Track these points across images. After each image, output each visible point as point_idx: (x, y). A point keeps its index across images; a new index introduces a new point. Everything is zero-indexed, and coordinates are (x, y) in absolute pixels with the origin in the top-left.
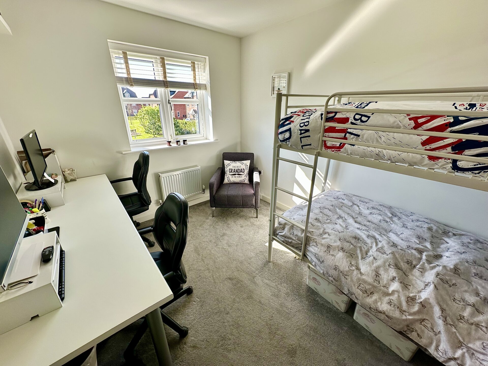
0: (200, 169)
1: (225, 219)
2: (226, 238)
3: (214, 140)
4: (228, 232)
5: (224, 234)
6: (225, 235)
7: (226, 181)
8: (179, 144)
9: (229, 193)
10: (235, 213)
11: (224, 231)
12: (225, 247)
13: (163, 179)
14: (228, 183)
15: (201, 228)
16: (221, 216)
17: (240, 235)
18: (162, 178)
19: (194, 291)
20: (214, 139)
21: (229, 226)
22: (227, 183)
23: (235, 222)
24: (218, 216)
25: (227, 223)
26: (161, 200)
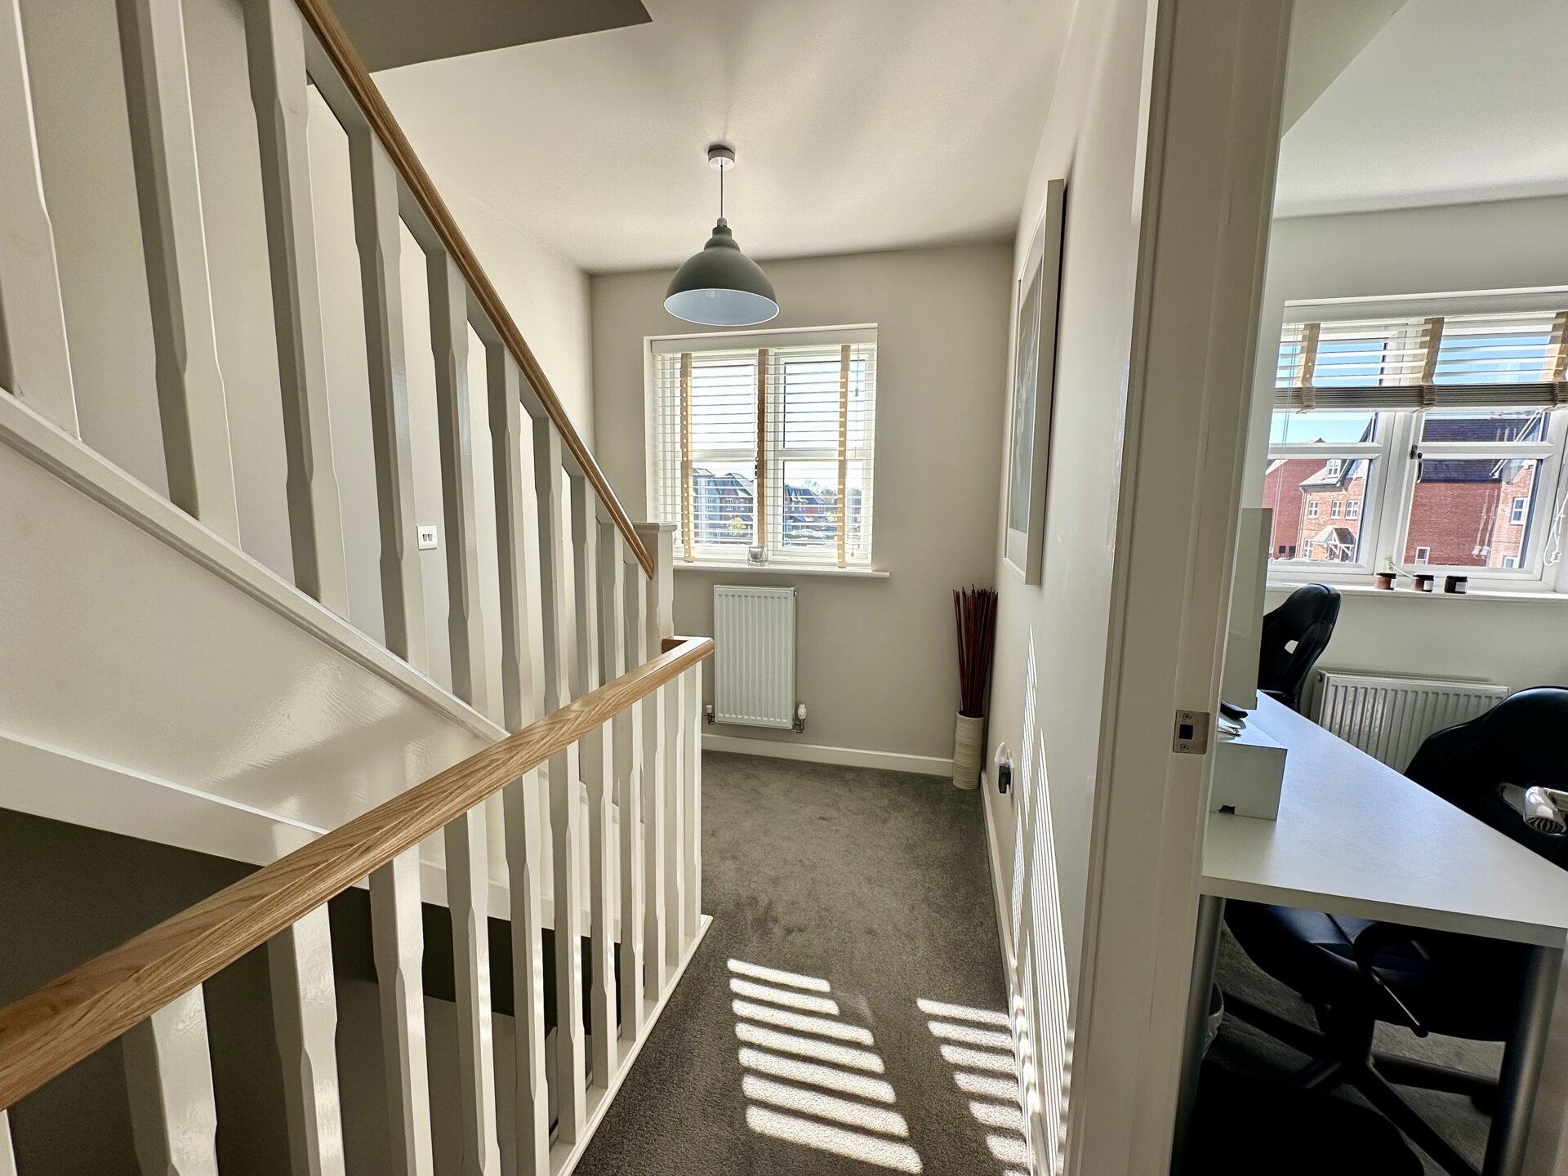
8: (1423, 589)
13: (1331, 690)
18: (1331, 687)
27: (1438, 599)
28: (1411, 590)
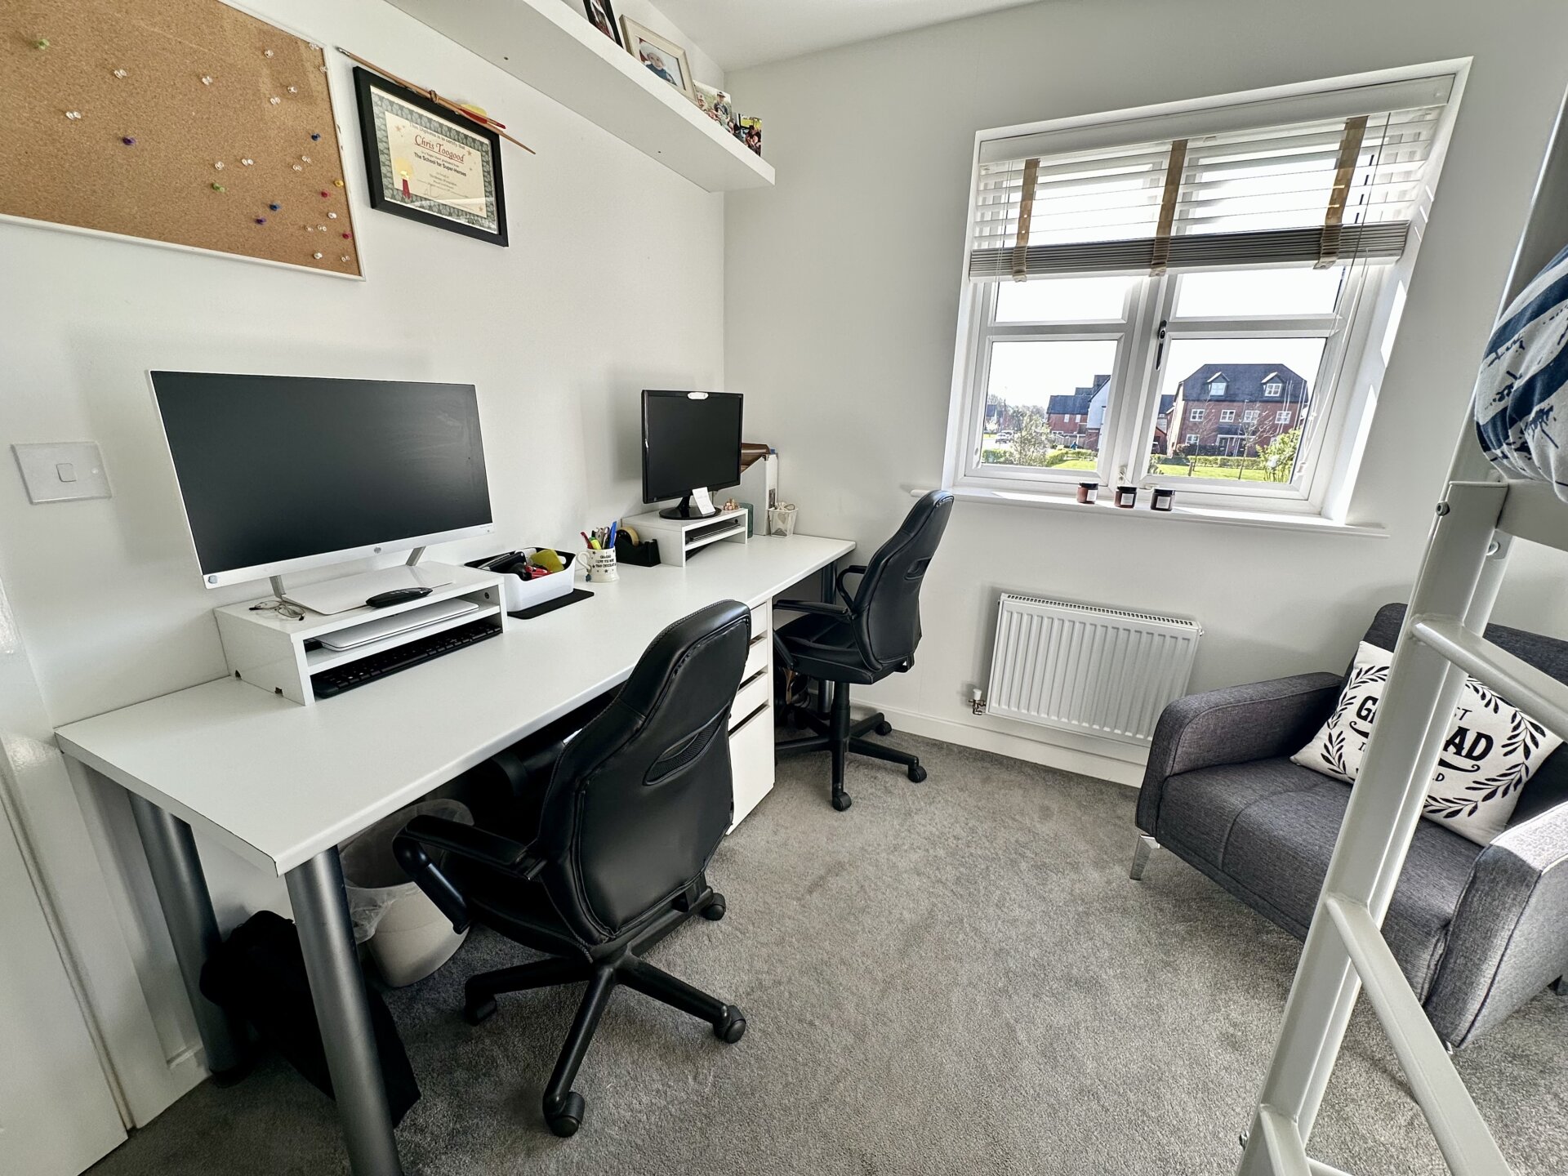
0: (1193, 638)
1: (1181, 928)
2: (1080, 1005)
3: (1348, 522)
4: (1120, 997)
5: (1090, 986)
6: (1088, 991)
7: (1312, 753)
8: (1122, 503)
9: (1253, 811)
10: (1272, 949)
11: (1111, 972)
12: (1022, 1036)
13: (1006, 615)
14: (1318, 768)
15: (1029, 878)
16: (1180, 902)
17: (1167, 1064)
18: (1005, 613)
19: (740, 1043)
20: (1351, 519)
21: (1165, 976)
22: (1312, 764)
23: (1218, 986)
24: (1161, 893)
25: (1167, 953)
26: (980, 689)
27: (1142, 516)
28: (1111, 504)
